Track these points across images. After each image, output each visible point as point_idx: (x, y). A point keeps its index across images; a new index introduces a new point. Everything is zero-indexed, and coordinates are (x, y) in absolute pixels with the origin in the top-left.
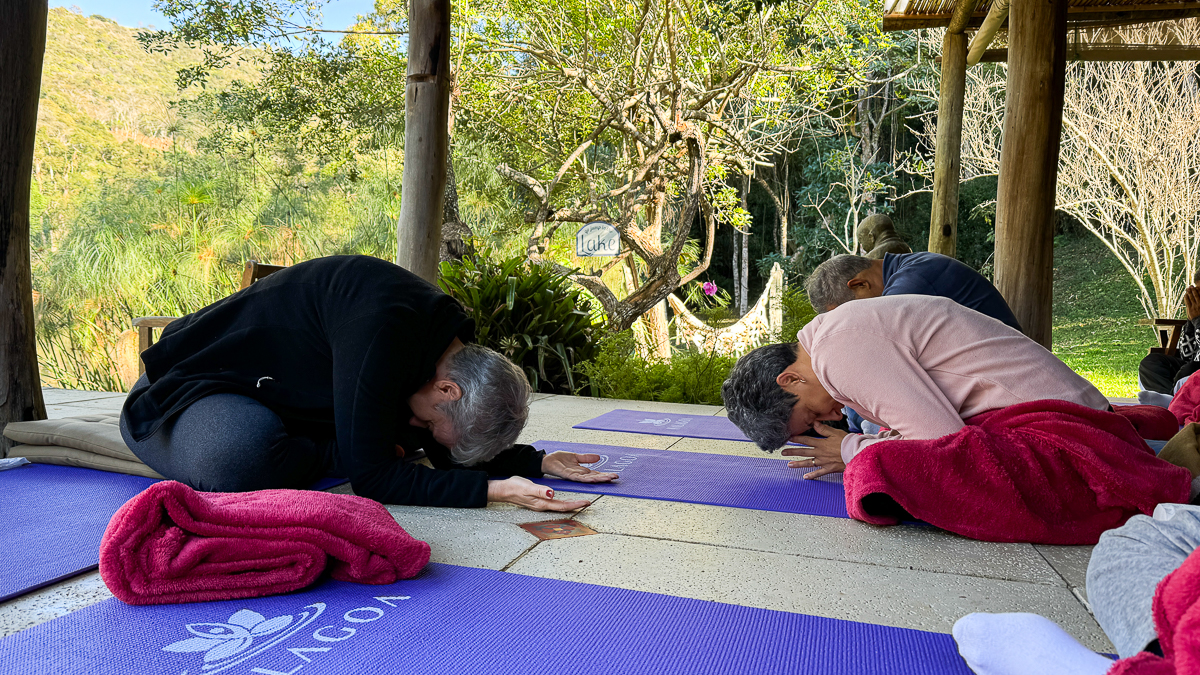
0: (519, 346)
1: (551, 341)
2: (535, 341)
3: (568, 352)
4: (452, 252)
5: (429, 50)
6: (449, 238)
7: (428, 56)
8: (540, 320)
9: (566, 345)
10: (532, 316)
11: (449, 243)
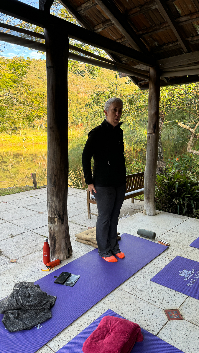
0: (179, 202)
1: (189, 200)
2: (184, 200)
3: (194, 203)
4: (160, 171)
5: (153, 126)
6: (160, 167)
7: (153, 128)
8: (186, 194)
9: (193, 201)
10: (183, 193)
11: (159, 168)
